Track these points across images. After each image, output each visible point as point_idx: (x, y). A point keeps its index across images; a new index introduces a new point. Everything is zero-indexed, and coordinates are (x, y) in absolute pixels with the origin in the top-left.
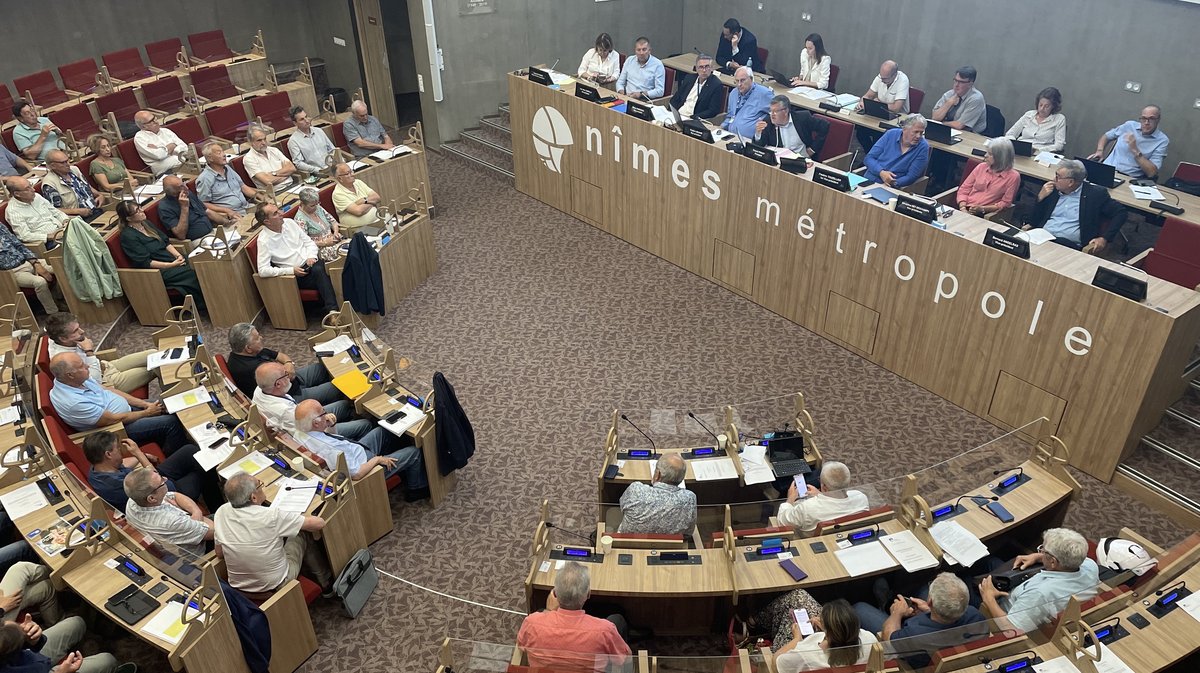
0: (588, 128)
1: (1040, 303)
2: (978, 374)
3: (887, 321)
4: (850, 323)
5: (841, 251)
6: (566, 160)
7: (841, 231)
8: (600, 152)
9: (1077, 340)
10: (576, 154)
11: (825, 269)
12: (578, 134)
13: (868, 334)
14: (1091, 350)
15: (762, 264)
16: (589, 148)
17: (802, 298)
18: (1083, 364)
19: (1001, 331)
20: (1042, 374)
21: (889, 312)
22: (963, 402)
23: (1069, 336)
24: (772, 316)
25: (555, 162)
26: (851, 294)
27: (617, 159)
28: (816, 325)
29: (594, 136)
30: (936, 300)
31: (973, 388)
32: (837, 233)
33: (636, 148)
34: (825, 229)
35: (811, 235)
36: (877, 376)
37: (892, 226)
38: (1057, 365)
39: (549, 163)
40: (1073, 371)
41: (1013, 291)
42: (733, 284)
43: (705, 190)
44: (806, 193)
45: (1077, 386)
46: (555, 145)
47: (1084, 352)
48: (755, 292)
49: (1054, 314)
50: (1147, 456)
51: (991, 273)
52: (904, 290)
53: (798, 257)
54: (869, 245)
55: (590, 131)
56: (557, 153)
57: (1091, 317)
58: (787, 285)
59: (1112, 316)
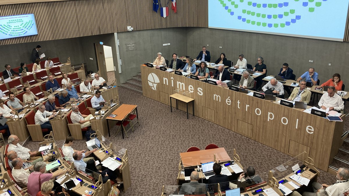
0: (164, 78)
1: (298, 120)
2: (284, 141)
3: (255, 127)
4: (245, 128)
5: (239, 108)
6: (158, 87)
7: (239, 102)
8: (167, 84)
9: (309, 129)
10: (161, 85)
11: (235, 113)
12: (161, 80)
13: (250, 131)
14: (314, 132)
15: (217, 113)
16: (164, 83)
17: (230, 122)
18: (313, 136)
19: (288, 128)
20: (301, 140)
21: (255, 124)
22: (281, 150)
23: (307, 129)
24: (221, 127)
25: (155, 87)
26: (244, 120)
27: (173, 86)
28: (235, 129)
29: (166, 80)
30: (268, 120)
31: (283, 145)
32: (238, 103)
33: (178, 83)
34: (234, 102)
35: (230, 104)
36: (255, 144)
37: (253, 100)
38: (305, 137)
39: (153, 88)
40: (310, 138)
41: (289, 117)
42: (209, 119)
43: (198, 93)
44: (228, 93)
45: (312, 143)
46: (155, 83)
47: (312, 133)
48: (216, 120)
49: (302, 122)
50: (337, 163)
51: (282, 112)
52: (259, 118)
53: (227, 110)
54: (247, 106)
55: (164, 79)
56: (155, 85)
57: (312, 123)
58: (225, 118)
59: (318, 122)
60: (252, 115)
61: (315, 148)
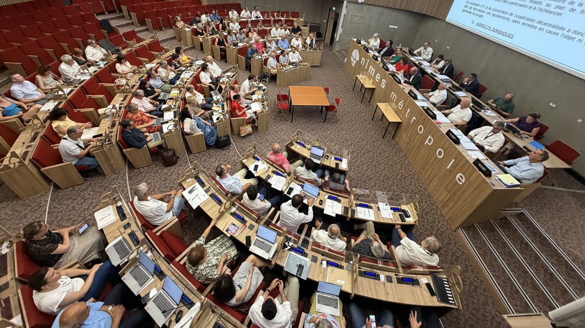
1: (453, 160)
2: (429, 173)
3: (411, 143)
5: (407, 116)
7: (409, 110)
8: (363, 65)
9: (460, 178)
12: (360, 59)
14: (463, 184)
16: (361, 63)
18: (459, 187)
19: (439, 162)
20: (446, 183)
21: (413, 141)
23: (458, 176)
25: (354, 64)
26: (405, 130)
27: (366, 68)
29: (363, 60)
30: (426, 143)
31: (426, 176)
33: (371, 67)
34: (405, 108)
35: (401, 108)
38: (451, 183)
39: (352, 63)
40: (455, 187)
41: (446, 153)
43: (382, 84)
44: (404, 95)
45: (455, 193)
46: (355, 60)
49: (456, 166)
51: (443, 143)
52: (418, 136)
54: (414, 118)
56: (355, 62)
57: (467, 173)
59: (474, 176)
60: (414, 129)
61: (456, 201)
